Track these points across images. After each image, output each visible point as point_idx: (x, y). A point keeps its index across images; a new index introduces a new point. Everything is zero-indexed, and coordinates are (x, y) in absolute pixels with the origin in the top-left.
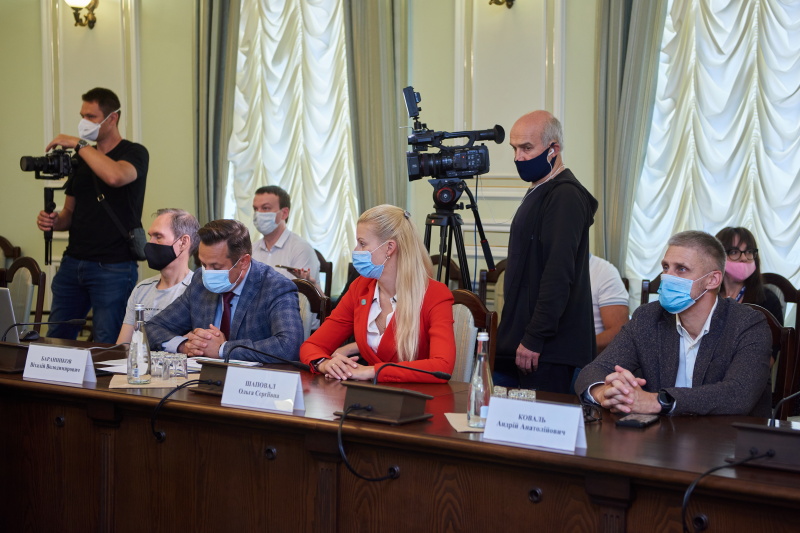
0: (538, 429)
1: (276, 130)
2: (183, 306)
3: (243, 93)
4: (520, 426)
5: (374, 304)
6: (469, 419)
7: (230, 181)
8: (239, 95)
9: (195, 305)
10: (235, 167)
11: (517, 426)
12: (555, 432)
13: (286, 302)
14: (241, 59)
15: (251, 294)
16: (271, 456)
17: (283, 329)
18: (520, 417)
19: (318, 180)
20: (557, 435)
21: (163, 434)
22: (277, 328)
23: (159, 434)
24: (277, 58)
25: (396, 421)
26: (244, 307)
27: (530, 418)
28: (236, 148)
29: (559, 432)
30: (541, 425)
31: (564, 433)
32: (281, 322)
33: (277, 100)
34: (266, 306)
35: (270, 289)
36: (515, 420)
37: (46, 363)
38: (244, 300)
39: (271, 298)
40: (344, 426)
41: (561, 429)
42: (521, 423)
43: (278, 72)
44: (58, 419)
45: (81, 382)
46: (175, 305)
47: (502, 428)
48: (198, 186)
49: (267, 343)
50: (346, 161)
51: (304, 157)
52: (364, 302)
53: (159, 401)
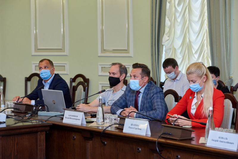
0: (225, 142)
1: (178, 32)
2: (124, 98)
3: (168, 18)
4: (219, 141)
5: (194, 98)
6: (205, 139)
7: (164, 52)
8: (167, 19)
9: (128, 98)
10: (165, 47)
11: (218, 141)
12: (230, 143)
13: (158, 97)
14: (168, 5)
15: (146, 93)
16: (139, 151)
17: (156, 107)
18: (219, 138)
19: (194, 52)
20: (231, 144)
21: (106, 143)
22: (154, 106)
23: (104, 143)
24: (179, 4)
25: (178, 139)
26: (144, 98)
27: (222, 138)
28: (165, 39)
29: (232, 143)
30: (226, 141)
31: (233, 143)
32: (156, 104)
33: (179, 20)
34: (150, 98)
35: (152, 92)
36: (217, 139)
37: (70, 117)
38: (144, 95)
39: (152, 95)
40: (159, 140)
41: (233, 142)
42: (219, 140)
43: (179, 9)
44: (74, 137)
45: (80, 124)
46: (121, 98)
47: (213, 141)
48: (152, 55)
49: (151, 112)
50: (206, 44)
51: (189, 43)
52: (191, 97)
53: (103, 130)
